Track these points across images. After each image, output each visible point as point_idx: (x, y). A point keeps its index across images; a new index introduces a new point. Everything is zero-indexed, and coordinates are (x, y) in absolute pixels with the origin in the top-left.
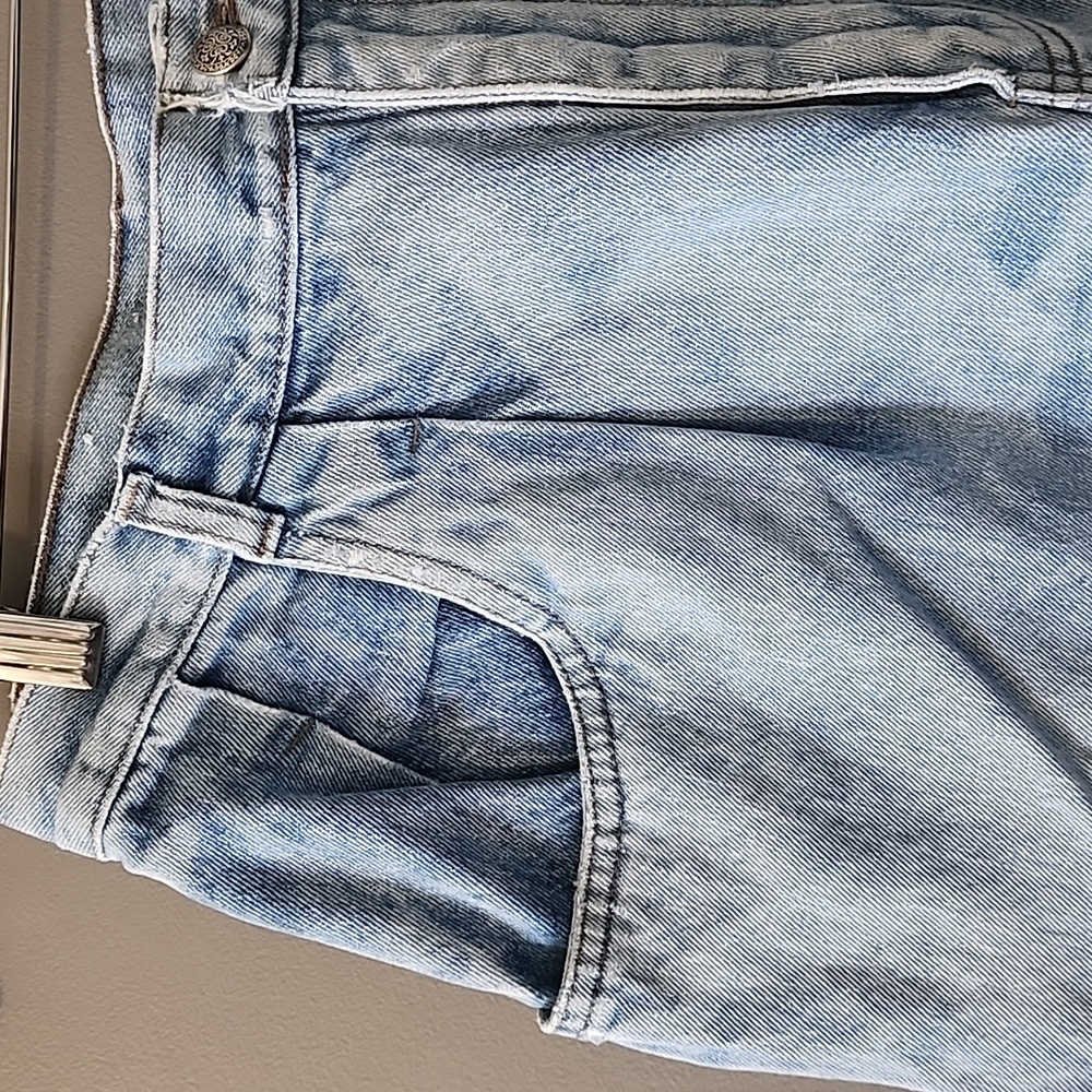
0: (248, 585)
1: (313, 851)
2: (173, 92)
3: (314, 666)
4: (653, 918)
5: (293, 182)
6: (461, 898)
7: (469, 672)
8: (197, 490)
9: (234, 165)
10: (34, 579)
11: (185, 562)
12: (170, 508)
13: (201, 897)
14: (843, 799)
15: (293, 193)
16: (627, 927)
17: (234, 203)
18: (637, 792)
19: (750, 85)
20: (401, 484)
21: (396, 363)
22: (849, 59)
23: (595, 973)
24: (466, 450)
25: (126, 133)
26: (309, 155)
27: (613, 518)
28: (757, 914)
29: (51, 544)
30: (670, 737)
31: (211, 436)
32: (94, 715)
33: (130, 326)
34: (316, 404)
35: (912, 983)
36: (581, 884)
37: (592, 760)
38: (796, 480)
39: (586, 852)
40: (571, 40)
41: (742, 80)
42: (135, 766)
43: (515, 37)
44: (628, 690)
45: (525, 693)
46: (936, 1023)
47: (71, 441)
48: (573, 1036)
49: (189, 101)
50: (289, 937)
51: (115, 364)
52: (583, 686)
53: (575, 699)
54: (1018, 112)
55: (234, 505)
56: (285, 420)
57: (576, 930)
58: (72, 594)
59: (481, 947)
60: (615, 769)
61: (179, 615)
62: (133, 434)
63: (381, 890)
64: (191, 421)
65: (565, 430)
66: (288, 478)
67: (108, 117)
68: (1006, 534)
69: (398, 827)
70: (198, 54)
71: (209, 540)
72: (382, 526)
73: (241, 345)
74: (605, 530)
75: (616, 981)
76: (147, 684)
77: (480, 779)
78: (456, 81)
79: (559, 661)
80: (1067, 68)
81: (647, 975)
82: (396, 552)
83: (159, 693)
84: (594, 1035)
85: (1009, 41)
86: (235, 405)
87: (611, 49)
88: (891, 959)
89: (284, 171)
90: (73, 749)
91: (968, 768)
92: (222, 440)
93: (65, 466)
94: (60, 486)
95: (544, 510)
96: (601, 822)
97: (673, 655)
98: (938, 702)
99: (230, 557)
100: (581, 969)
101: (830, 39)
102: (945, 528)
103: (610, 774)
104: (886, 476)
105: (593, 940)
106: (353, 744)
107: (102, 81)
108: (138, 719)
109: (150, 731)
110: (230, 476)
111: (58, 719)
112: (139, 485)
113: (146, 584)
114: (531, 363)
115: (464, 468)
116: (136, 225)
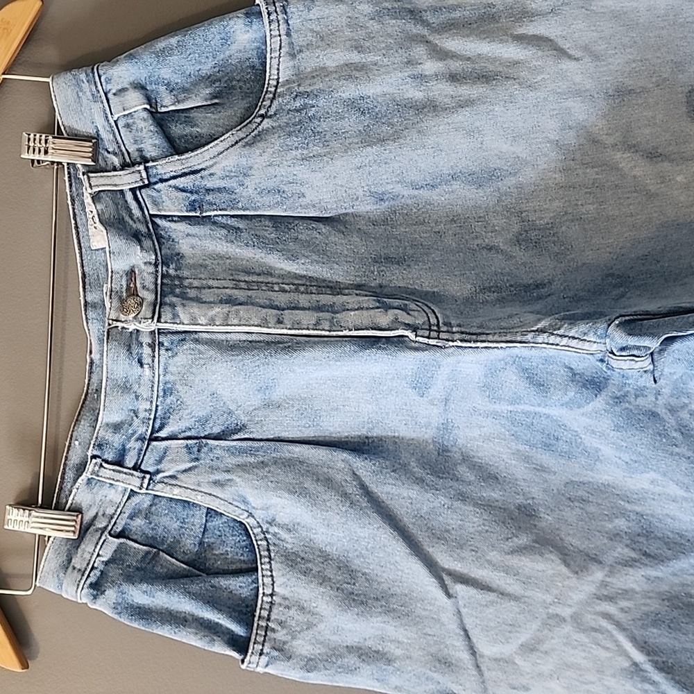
0: (135, 500)
1: (158, 601)
2: (113, 320)
3: (160, 530)
4: (283, 628)
5: (157, 355)
6: (212, 619)
7: (218, 533)
8: (118, 465)
9: (135, 351)
10: (55, 495)
11: (113, 491)
12: (108, 472)
13: (116, 617)
14: (354, 584)
15: (156, 360)
16: (273, 630)
17: (135, 363)
18: (278, 581)
19: (323, 330)
20: (194, 464)
21: (194, 419)
22: (358, 323)
23: (261, 647)
24: (219, 452)
25: (94, 330)
26: (163, 345)
27: (272, 479)
28: (321, 627)
29: (62, 483)
30: (292, 561)
31: (123, 445)
32: (77, 549)
33: (93, 399)
34: (162, 434)
35: (377, 652)
36: (257, 614)
37: (263, 567)
38: (341, 465)
39: (259, 602)
40: (260, 309)
41: (320, 327)
42: (93, 568)
43: (240, 307)
44: (277, 542)
45: (239, 541)
46: (385, 667)
47: (70, 443)
48: (252, 670)
49: (119, 324)
50: (149, 632)
51: (88, 414)
52: (261, 540)
53: (257, 544)
54: (417, 345)
55: (132, 472)
56: (152, 439)
57: (254, 631)
58: (70, 502)
59: (219, 637)
60: (271, 571)
61: (110, 511)
62: (94, 444)
63: (183, 615)
64: (116, 440)
65: (256, 444)
66: (152, 461)
67: (87, 323)
68: (417, 488)
69: (189, 593)
70: (123, 308)
71: (121, 484)
72: (186, 479)
73: (135, 413)
74: (269, 483)
75: (268, 651)
76: (97, 537)
77: (221, 574)
78: (217, 324)
79: (252, 530)
80: (435, 328)
81: (280, 648)
82: (191, 490)
83: (102, 541)
84: (260, 669)
85: (415, 317)
86: (133, 434)
87: (275, 312)
88: (369, 643)
89: (154, 352)
90: (70, 561)
91: (400, 573)
92: (127, 447)
93: (68, 453)
94: (66, 460)
95: (247, 475)
96: (265, 591)
97: (294, 530)
98: (389, 550)
99: (129, 490)
100: (256, 646)
101: (352, 313)
102: (395, 485)
103: (269, 573)
104: (374, 464)
105: (261, 635)
106: (174, 560)
107: (86, 310)
108: (94, 551)
109: (98, 555)
110: (130, 461)
111: (64, 549)
112: (96, 463)
113: (98, 499)
114: (244, 419)
115: (218, 458)
116: (97, 361)
